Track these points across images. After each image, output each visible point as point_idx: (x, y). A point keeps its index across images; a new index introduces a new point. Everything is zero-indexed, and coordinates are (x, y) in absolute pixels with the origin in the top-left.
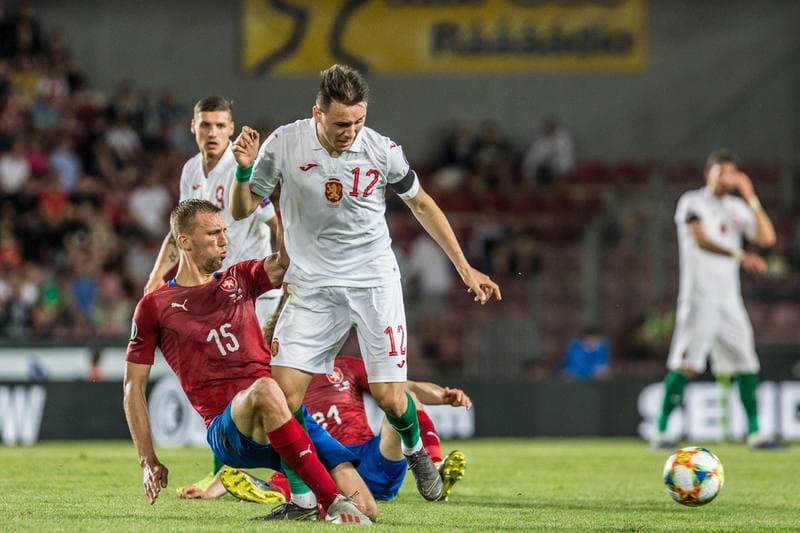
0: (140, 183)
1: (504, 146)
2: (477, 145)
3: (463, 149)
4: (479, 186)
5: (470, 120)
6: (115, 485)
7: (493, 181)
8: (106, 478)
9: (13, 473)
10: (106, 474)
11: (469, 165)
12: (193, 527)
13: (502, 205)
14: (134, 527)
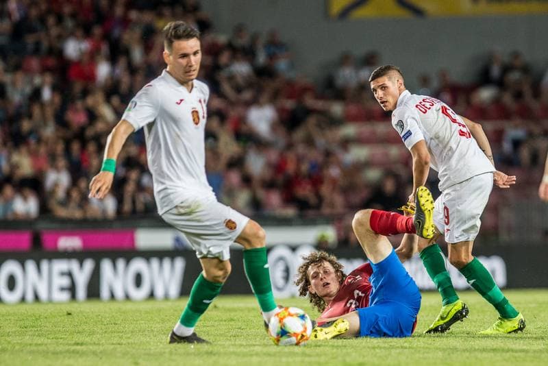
0: (255, 102)
1: (526, 69)
2: (506, 69)
3: (495, 71)
4: (508, 99)
5: (502, 50)
6: (240, 328)
7: (518, 95)
8: (232, 323)
9: (163, 321)
10: (232, 320)
11: (501, 84)
12: (298, 359)
13: (525, 114)
14: (255, 359)
